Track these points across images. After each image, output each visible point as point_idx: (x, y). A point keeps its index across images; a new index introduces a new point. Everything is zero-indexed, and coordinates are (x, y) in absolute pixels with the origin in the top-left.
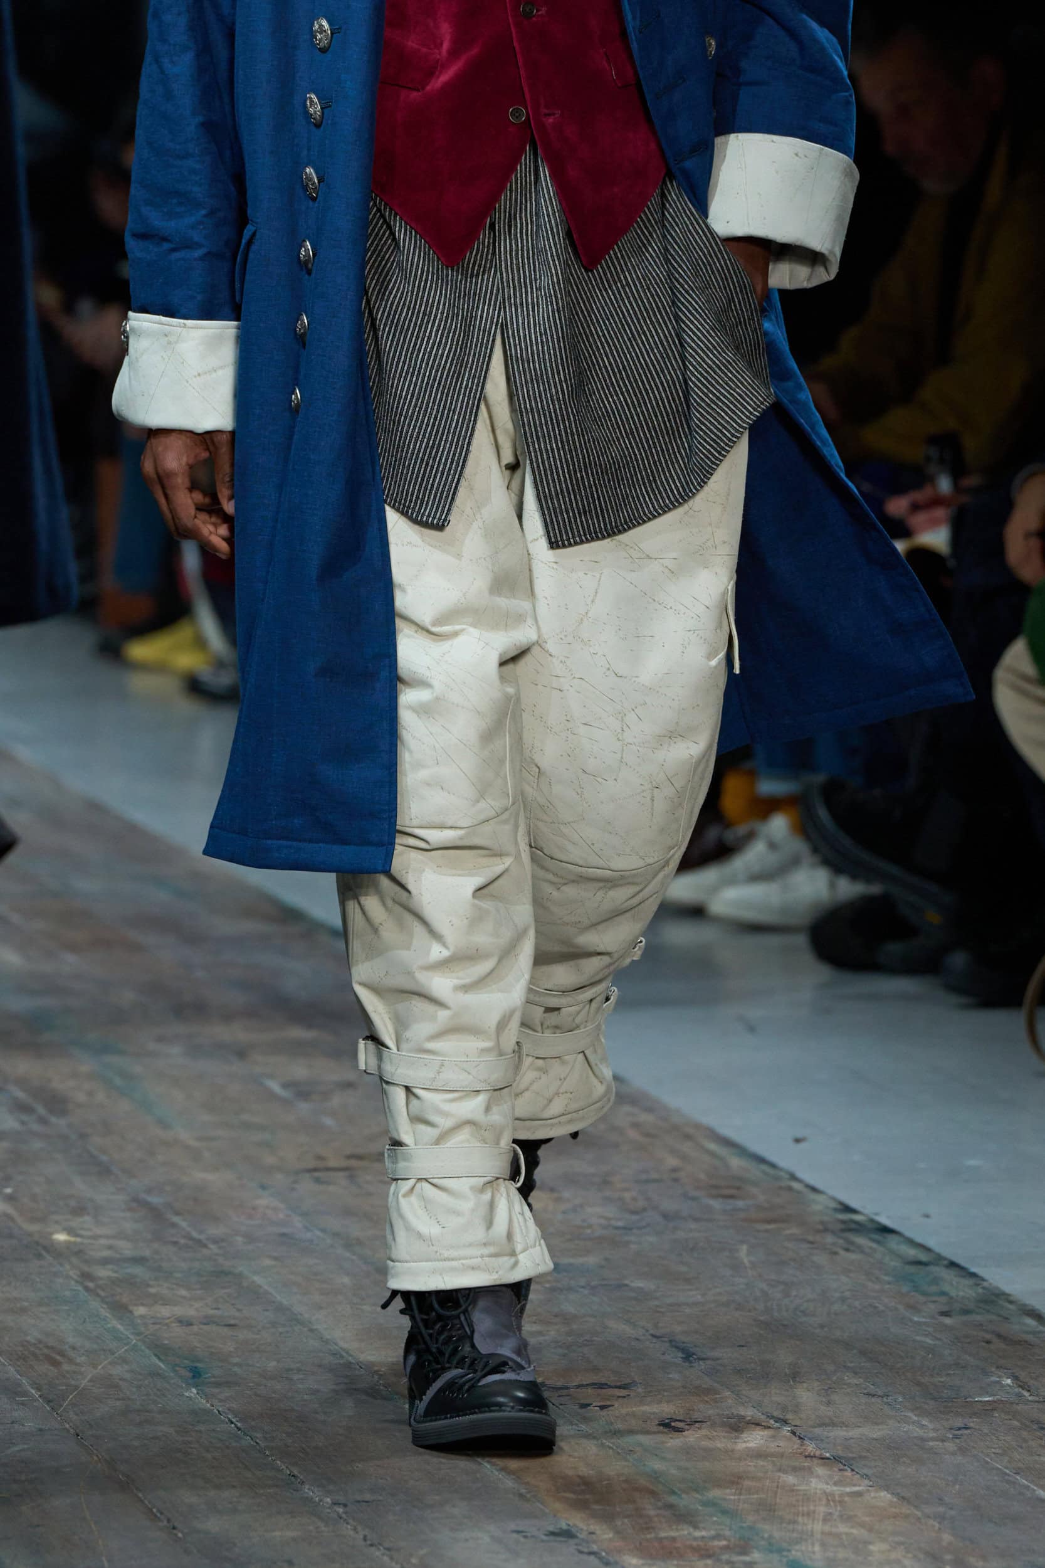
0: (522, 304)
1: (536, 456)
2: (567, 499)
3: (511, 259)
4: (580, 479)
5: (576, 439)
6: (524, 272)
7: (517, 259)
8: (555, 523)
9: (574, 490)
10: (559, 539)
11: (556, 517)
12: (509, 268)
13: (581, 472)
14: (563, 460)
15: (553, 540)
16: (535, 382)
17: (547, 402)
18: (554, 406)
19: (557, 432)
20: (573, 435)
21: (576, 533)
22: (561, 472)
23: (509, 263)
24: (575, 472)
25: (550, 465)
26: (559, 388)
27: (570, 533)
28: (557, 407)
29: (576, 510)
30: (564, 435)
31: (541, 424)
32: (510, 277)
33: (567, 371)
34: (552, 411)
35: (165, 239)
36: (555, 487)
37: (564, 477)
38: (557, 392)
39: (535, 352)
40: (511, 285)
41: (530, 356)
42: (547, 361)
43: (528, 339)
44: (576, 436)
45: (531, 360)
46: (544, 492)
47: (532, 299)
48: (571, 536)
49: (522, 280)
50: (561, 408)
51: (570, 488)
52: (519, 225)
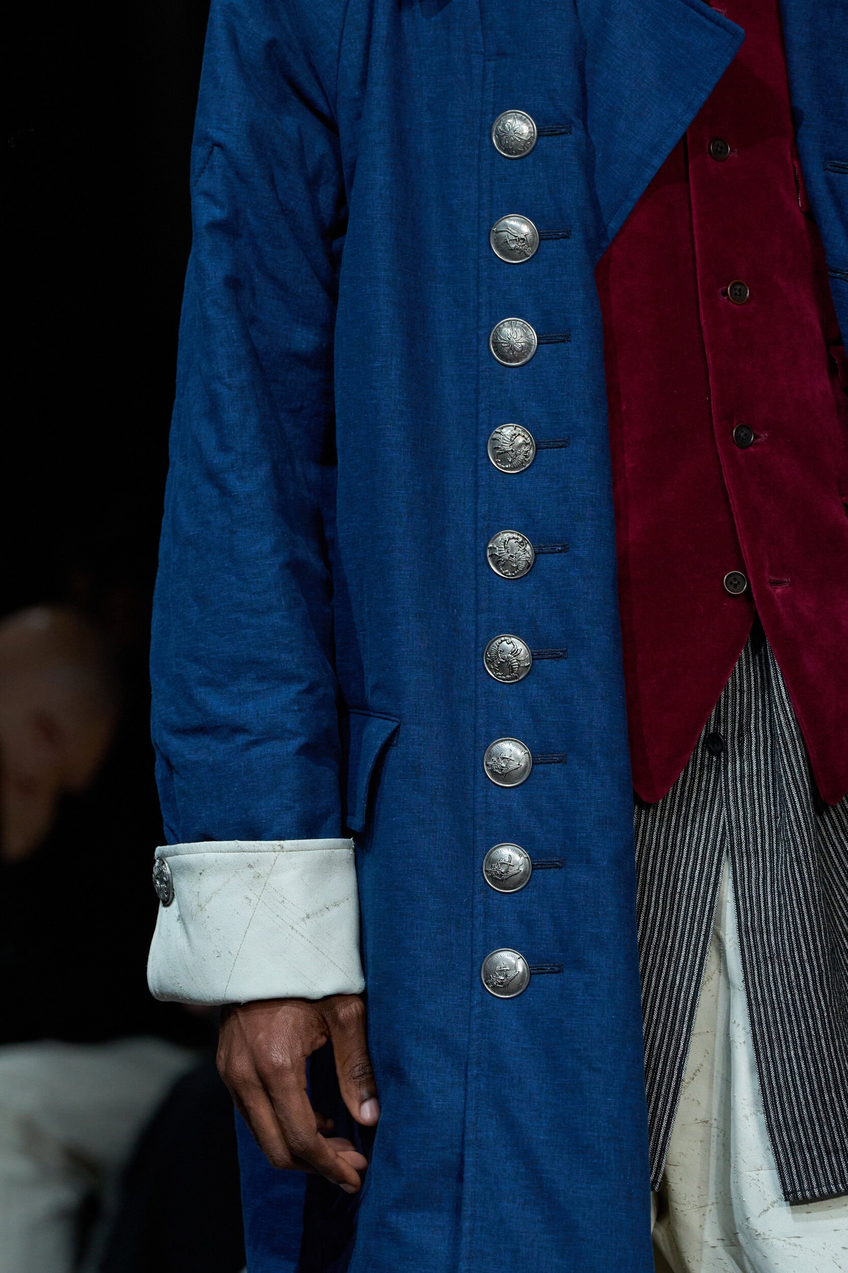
0: (756, 853)
1: (768, 1068)
2: (810, 1131)
3: (743, 787)
4: (828, 1103)
5: (824, 1045)
6: (760, 806)
7: (751, 788)
8: (793, 1165)
9: (819, 1119)
10: (798, 1188)
11: (794, 1156)
12: (740, 801)
13: (829, 1092)
14: (805, 1075)
15: (789, 1189)
16: (769, 962)
17: (784, 991)
18: (793, 995)
19: (797, 1033)
20: (818, 1039)
21: (823, 1181)
22: (801, 1092)
23: (739, 794)
24: (821, 1092)
25: (786, 1082)
26: (800, 969)
27: (813, 1179)
28: (797, 997)
29: (822, 1147)
30: (806, 1038)
31: (775, 1022)
32: (741, 813)
33: (812, 947)
34: (790, 1002)
35: (238, 730)
36: (792, 1113)
37: (806, 1098)
38: (797, 976)
39: (771, 918)
40: (742, 826)
41: (763, 924)
42: (785, 931)
43: (762, 900)
44: (823, 1041)
45: (764, 931)
46: (777, 1120)
47: (771, 845)
48: (815, 1184)
49: (757, 818)
50: (802, 999)
51: (814, 1116)
52: (753, 739)
